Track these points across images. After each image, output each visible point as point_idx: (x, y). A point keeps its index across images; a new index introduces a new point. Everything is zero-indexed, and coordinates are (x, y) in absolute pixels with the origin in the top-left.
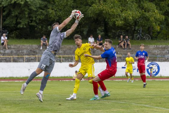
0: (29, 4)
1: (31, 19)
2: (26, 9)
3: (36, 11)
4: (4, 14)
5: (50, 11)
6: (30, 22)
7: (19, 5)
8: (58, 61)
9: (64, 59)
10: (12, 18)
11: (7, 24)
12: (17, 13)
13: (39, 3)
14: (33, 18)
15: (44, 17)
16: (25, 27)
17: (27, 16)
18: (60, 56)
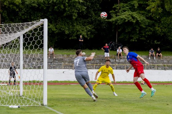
0: (140, 22)
2: (137, 27)
3: (146, 28)
4: (119, 30)
5: (157, 28)
6: (140, 37)
7: (132, 23)
8: (163, 69)
9: (168, 67)
10: (126, 34)
11: (122, 39)
12: (130, 30)
13: (148, 22)
14: (142, 34)
15: (151, 33)
16: (136, 41)
17: (138, 32)
18: (165, 65)
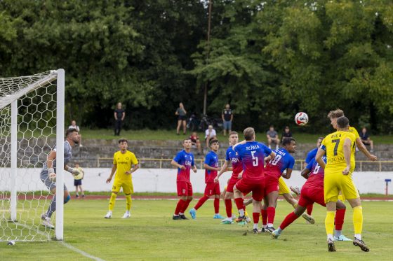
0: (250, 77)
1: (252, 101)
2: (245, 85)
3: (262, 89)
4: (210, 92)
5: (284, 88)
6: (251, 105)
7: (235, 78)
8: (296, 168)
10: (222, 99)
11: (215, 108)
12: (230, 91)
13: (266, 76)
14: (255, 99)
15: (273, 98)
16: (243, 113)
17: (247, 96)
18: (299, 160)
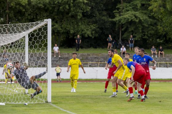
0: (142, 22)
1: (144, 33)
2: (140, 26)
3: (148, 28)
4: (123, 29)
5: (159, 27)
6: (143, 36)
7: (135, 22)
8: (165, 66)
9: (170, 65)
10: (129, 33)
11: (125, 37)
12: (133, 29)
13: (150, 21)
14: (145, 33)
15: (154, 32)
16: (139, 39)
17: (141, 31)
18: (167, 62)
